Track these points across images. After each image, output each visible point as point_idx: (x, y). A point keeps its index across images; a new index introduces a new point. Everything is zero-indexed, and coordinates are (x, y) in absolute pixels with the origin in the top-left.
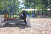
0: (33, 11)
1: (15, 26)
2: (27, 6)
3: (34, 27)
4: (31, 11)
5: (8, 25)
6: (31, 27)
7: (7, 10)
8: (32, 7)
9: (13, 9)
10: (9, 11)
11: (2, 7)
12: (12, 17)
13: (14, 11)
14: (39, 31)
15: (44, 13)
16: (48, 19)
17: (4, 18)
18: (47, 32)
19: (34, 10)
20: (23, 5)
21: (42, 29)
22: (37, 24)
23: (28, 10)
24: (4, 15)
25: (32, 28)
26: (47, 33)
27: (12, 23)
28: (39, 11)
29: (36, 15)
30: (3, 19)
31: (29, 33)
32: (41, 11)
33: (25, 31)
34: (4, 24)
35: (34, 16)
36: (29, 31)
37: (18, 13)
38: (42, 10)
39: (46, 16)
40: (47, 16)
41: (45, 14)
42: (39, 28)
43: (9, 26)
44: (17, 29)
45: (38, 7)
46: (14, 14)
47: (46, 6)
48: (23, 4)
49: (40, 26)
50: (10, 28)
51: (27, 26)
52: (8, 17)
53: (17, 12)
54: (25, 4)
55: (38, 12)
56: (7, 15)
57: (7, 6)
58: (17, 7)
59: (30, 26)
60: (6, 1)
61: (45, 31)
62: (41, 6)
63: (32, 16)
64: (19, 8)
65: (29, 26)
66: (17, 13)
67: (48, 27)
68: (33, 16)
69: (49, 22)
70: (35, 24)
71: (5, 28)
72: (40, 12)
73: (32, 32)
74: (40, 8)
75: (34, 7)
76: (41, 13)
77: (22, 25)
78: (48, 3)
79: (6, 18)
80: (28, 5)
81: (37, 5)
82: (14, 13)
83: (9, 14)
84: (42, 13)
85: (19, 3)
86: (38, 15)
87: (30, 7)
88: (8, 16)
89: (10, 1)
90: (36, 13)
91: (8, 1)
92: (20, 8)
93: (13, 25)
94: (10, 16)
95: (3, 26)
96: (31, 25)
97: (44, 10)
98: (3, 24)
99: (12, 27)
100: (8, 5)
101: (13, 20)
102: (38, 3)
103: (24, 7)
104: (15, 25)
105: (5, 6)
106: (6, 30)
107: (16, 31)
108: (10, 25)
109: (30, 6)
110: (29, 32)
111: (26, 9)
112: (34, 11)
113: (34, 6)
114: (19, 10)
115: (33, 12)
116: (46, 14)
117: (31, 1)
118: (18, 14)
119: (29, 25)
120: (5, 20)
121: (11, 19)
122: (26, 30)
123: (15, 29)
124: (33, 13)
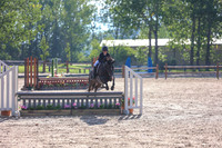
0: (150, 46)
1: (71, 115)
2: (125, 25)
3: (153, 118)
4: (144, 47)
5: (41, 109)
6: (140, 115)
7: (36, 43)
8: (147, 30)
9: (62, 37)
10: (46, 48)
11: (15, 29)
12: (59, 75)
13: (68, 49)
14: (175, 135)
15: (198, 54)
16: (216, 85)
17: (26, 77)
18: (213, 140)
19: (153, 44)
20: (106, 21)
21: (191, 127)
22: (169, 105)
23: (129, 43)
24: (26, 64)
25: (148, 123)
26: (210, 143)
27: (54, 100)
28: (177, 47)
29: (164, 64)
30: (21, 83)
31: (132, 144)
32: (184, 46)
33: (115, 136)
34: (24, 103)
35: (154, 71)
36: (133, 135)
37: (83, 58)
38: (188, 42)
39: (207, 69)
40: (212, 71)
41: (204, 63)
42: (177, 122)
43: (48, 115)
44: (79, 128)
45: (173, 30)
46: (66, 62)
47: (209, 27)
48: (106, 16)
49: (180, 113)
50: (51, 121)
51: (124, 114)
52: (44, 72)
53: (80, 50)
54: (115, 19)
55: (173, 51)
56: (37, 63)
57: (40, 27)
58: (80, 31)
59: (136, 112)
60: (35, 3)
61: (201, 137)
62: (184, 24)
63: (144, 68)
64: (89, 33)
65: (131, 114)
66: (82, 56)
67: (217, 117)
68: (149, 71)
69: (218, 95)
70: (161, 107)
71: (30, 121)
72: (183, 52)
73: (144, 138)
74: (183, 36)
75: (153, 31)
76: (186, 56)
77: (101, 107)
78: (216, 12)
79: (32, 77)
80: (127, 21)
81: (166, 23)
82: (69, 56)
83: (47, 61)
84: (192, 56)
85: (88, 12)
86: (174, 63)
87: (137, 30)
88: (41, 69)
89: (51, 4)
90: (163, 57)
91: (41, 3)
92: (94, 35)
93: (63, 108)
94: (51, 70)
95: (18, 111)
96: (141, 108)
97: (198, 42)
98: (21, 103)
99: (59, 116)
100: (43, 21)
101: (62, 87)
102: (173, 12)
103: (109, 32)
104: (73, 108)
105: (31, 27)
106: (32, 129)
107: (74, 135)
108: (49, 108)
109: (138, 26)
110: (133, 139)
111: (122, 38)
112: (157, 47)
113: (157, 25)
114: (88, 43)
115: (153, 52)
116: (208, 62)
117: (143, 6)
118: (85, 62)
119: (131, 111)
120: (27, 87)
121: (56, 84)
122: (118, 132)
123: (72, 126)
124: (149, 55)
